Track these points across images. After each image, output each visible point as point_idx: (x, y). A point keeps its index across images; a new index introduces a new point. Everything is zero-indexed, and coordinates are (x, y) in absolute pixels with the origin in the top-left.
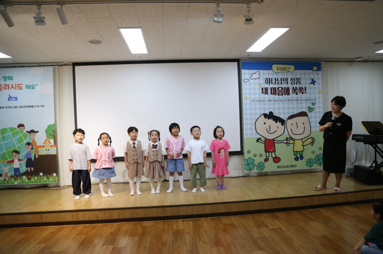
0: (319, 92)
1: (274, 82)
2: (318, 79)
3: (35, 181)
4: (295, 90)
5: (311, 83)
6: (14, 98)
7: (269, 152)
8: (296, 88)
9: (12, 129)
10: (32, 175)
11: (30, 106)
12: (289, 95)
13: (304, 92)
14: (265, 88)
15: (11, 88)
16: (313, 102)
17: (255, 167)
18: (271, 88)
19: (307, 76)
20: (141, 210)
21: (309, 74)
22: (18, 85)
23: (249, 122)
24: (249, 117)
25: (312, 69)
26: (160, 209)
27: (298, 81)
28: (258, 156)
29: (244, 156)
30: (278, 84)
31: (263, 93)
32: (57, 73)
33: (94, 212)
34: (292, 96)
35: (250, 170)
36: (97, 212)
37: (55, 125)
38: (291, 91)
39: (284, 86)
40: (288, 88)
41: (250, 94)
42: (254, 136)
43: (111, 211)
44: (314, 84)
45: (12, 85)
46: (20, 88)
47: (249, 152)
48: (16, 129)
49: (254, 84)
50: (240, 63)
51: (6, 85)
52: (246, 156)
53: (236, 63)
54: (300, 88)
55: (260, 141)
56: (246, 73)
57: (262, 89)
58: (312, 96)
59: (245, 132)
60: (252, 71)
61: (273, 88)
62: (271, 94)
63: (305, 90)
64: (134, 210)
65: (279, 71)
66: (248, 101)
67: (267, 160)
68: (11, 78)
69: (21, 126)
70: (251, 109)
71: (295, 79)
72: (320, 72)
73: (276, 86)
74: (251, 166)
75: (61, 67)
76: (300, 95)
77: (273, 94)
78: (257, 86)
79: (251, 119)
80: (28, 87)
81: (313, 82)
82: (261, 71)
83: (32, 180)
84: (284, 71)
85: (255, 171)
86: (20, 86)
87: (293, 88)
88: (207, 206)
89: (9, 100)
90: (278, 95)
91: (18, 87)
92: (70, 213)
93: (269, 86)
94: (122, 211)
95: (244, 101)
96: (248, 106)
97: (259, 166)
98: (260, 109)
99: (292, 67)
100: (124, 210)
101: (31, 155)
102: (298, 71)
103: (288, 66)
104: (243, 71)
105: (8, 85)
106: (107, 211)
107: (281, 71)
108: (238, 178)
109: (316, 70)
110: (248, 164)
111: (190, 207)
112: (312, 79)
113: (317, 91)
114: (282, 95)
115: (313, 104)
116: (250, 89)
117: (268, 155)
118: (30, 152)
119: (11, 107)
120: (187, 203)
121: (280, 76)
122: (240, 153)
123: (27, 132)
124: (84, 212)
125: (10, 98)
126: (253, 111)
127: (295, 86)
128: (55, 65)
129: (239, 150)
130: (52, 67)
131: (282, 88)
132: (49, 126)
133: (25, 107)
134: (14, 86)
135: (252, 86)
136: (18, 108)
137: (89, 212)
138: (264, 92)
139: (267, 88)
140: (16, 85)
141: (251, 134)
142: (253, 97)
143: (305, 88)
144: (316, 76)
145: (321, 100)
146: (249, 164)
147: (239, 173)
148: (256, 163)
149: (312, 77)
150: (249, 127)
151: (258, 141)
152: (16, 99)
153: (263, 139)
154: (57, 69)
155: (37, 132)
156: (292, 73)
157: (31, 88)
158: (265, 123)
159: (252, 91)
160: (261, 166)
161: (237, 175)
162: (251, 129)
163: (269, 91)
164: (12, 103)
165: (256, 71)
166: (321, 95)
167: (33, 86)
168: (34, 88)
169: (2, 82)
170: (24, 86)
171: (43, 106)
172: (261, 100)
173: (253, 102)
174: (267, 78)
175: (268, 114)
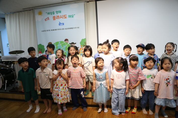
6: (62, 23)
9: (61, 42)
11: (71, 28)
15: (60, 18)
22: (64, 15)
32: (86, 7)
37: (85, 39)
45: (61, 16)
46: (66, 18)
48: (63, 42)
51: (58, 16)
68: (60, 12)
69: (66, 40)
75: (88, 3)
80: (70, 16)
86: (65, 16)
89: (59, 25)
91: (64, 17)
105: (59, 16)
119: (61, 29)
123: (70, 44)
125: (60, 24)
130: (83, 3)
132: (83, 40)
133: (69, 28)
134: (62, 16)
136: (65, 30)
140: (63, 15)
152: (63, 24)
154: (86, 4)
155: (76, 43)
157: (71, 17)
164: (61, 27)
167: (72, 16)
168: (73, 17)
169: (56, 15)
170: (67, 16)
171: (78, 28)
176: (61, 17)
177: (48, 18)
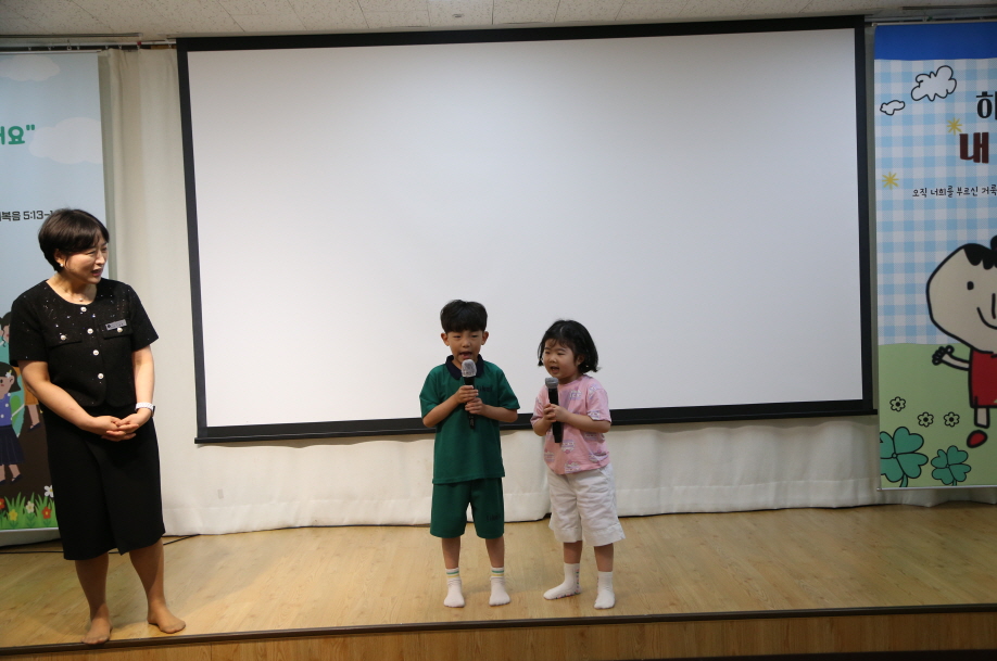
3: (23, 521)
7: (988, 408)
10: (12, 497)
11: (7, 216)
14: (977, 136)
17: (927, 469)
20: (492, 634)
23: (899, 279)
24: (899, 258)
26: (568, 630)
28: (939, 421)
29: (877, 422)
31: (964, 155)
32: (114, 80)
33: (301, 642)
35: (904, 478)
36: (315, 643)
41: (908, 163)
42: (922, 339)
43: (371, 639)
47: (898, 404)
49: (929, 119)
50: (869, 32)
52: (888, 420)
53: (847, 36)
55: (946, 358)
56: (891, 76)
57: (964, 138)
59: (881, 321)
60: (919, 66)
64: (462, 635)
66: (898, 194)
67: (979, 437)
70: (909, 226)
74: (909, 463)
75: (130, 55)
78: (940, 129)
79: (910, 268)
82: (960, 65)
83: (13, 514)
85: (926, 482)
88: (762, 623)
92: (204, 648)
94: (413, 637)
95: (880, 195)
96: (898, 216)
97: (942, 462)
98: (952, 225)
100: (425, 636)
101: (8, 412)
104: (880, 66)
106: (355, 640)
108: (852, 513)
110: (895, 456)
111: (692, 626)
116: (908, 141)
117: (982, 420)
118: (7, 399)
120: (673, 611)
122: (861, 409)
124: (260, 645)
126: (919, 236)
128: (103, 48)
129: (858, 395)
130: (93, 56)
135: (918, 130)
137: (283, 644)
138: (971, 152)
139: (986, 135)
141: (911, 330)
142: (919, 174)
146: (900, 454)
147: (856, 490)
148: (929, 450)
150: (900, 300)
151: (938, 356)
153: (963, 352)
154: (112, 62)
157: (8, 139)
158: (970, 286)
159: (919, 152)
160: (950, 463)
161: (846, 498)
162: (910, 310)
163: (993, 150)
165: (938, 63)
167: (16, 133)
168: (21, 142)
172: (955, 190)
173: (921, 197)
174: (985, 94)
175: (987, 245)
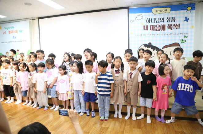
0: (192, 27)
1: (153, 21)
2: (192, 17)
4: (170, 26)
5: (185, 21)
6: (15, 37)
8: (171, 25)
11: (21, 41)
12: (165, 30)
13: (178, 27)
14: (146, 26)
16: (186, 35)
18: (151, 26)
19: (182, 15)
21: (184, 13)
24: (133, 46)
25: (187, 9)
27: (173, 19)
30: (156, 22)
31: (144, 29)
34: (167, 31)
37: (30, 50)
38: (166, 27)
39: (161, 23)
40: (164, 26)
41: (135, 30)
44: (187, 21)
49: (138, 23)
51: (12, 31)
54: (174, 25)
56: (132, 16)
57: (144, 26)
58: (185, 31)
60: (137, 14)
61: (152, 26)
62: (151, 30)
63: (179, 26)
65: (158, 13)
66: (133, 36)
68: (13, 27)
69: (18, 51)
70: (135, 41)
71: (171, 18)
72: (194, 11)
73: (155, 24)
76: (174, 30)
77: (152, 30)
78: (140, 25)
79: (135, 48)
80: (20, 31)
81: (187, 19)
82: (143, 14)
84: (162, 13)
87: (169, 25)
89: (13, 38)
90: (156, 30)
91: (16, 32)
93: (149, 24)
95: (130, 35)
98: (142, 41)
99: (169, 9)
102: (174, 12)
103: (165, 9)
104: (130, 14)
107: (159, 13)
109: (190, 10)
112: (186, 18)
113: (190, 26)
114: (159, 30)
115: (185, 37)
116: (135, 27)
121: (158, 17)
126: (136, 43)
127: (170, 23)
131: (159, 25)
133: (19, 41)
138: (145, 29)
139: (148, 26)
140: (15, 30)
142: (137, 32)
143: (179, 24)
144: (190, 14)
145: (193, 34)
149: (186, 15)
156: (169, 13)
163: (149, 28)
164: (15, 40)
165: (139, 14)
166: (193, 30)
168: (22, 32)
169: (10, 30)
170: (18, 31)
171: (26, 41)
172: (142, 35)
173: (137, 36)
174: (147, 19)
175: (148, 44)
176: (14, 32)
177: (5, 32)
